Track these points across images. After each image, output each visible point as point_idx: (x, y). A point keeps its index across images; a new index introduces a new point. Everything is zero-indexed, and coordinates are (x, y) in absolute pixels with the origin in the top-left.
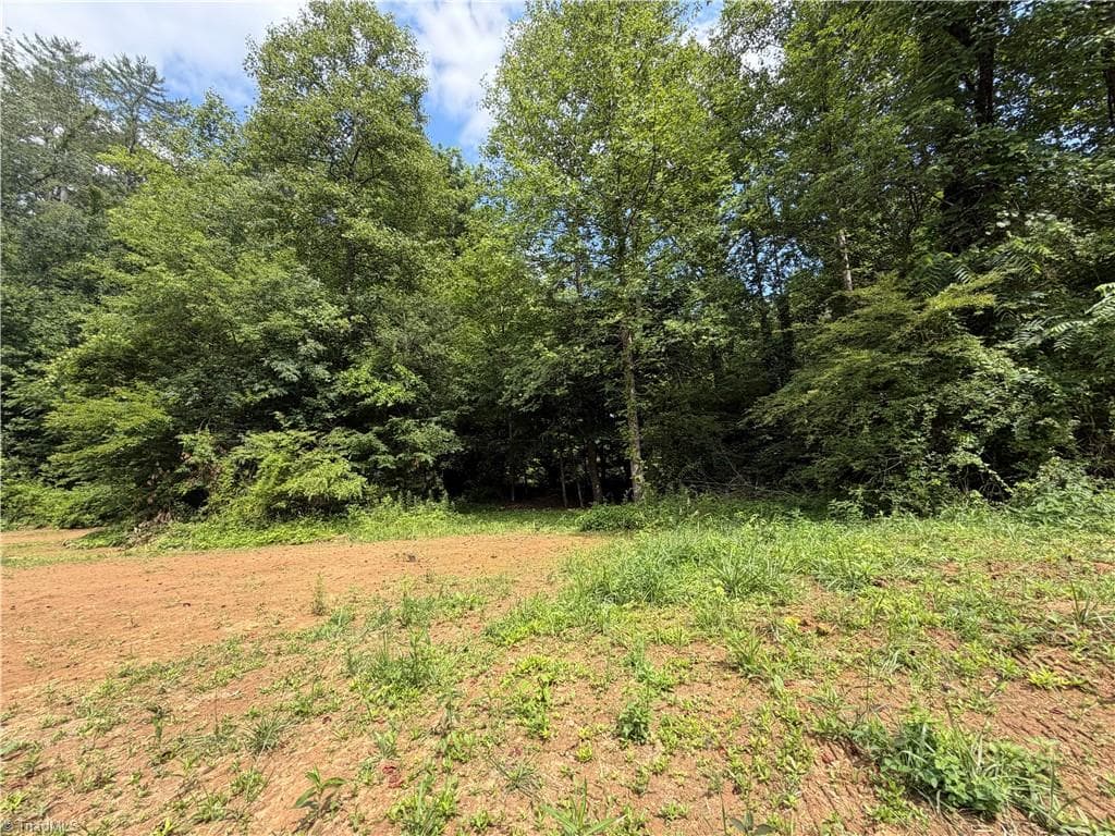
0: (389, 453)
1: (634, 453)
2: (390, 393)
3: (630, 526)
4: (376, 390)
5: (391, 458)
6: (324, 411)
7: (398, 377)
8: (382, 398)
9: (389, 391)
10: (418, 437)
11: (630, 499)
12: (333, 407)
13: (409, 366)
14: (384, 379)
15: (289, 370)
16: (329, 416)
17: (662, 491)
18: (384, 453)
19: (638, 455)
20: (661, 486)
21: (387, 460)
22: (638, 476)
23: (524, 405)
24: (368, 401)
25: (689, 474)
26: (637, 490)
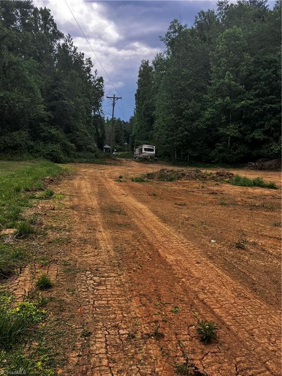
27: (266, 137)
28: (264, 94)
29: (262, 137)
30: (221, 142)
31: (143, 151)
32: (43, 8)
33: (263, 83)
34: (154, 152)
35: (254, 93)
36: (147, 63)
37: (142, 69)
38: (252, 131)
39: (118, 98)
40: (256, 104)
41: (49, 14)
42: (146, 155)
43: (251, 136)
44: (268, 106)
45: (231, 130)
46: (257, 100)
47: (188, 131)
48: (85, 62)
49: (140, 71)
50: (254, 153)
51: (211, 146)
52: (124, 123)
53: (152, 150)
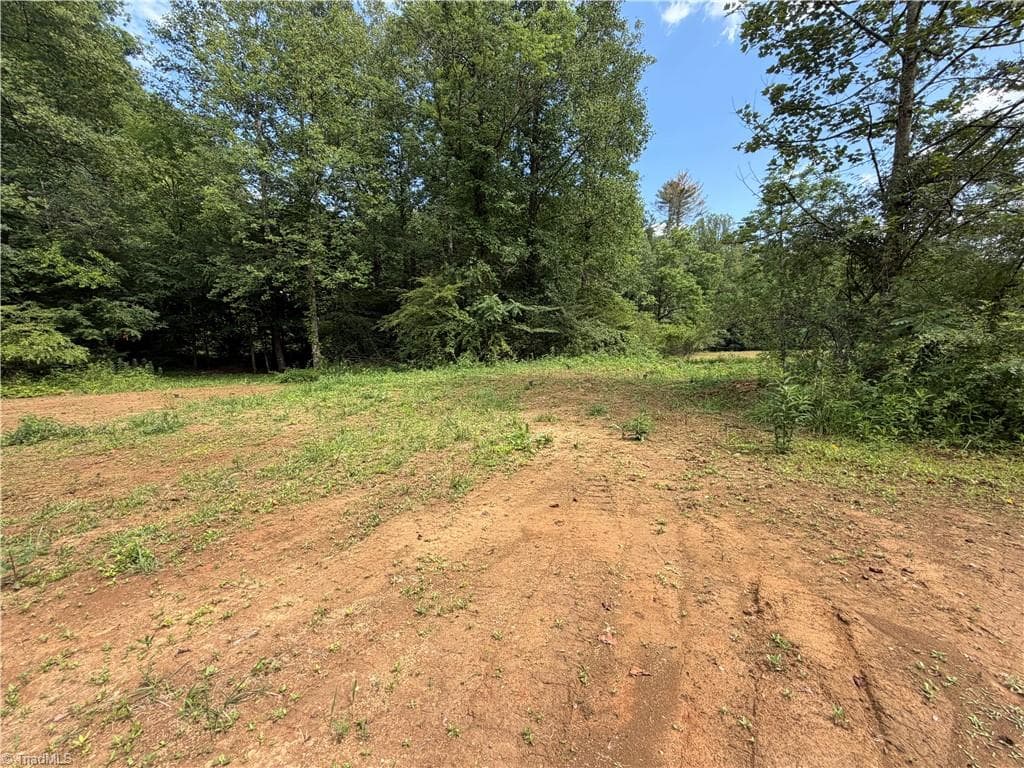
0: (94, 328)
1: (314, 339)
3: (313, 379)
4: (75, 273)
5: (97, 332)
6: (11, 286)
7: (94, 261)
8: (84, 282)
9: (91, 275)
10: (125, 316)
11: (312, 365)
12: (19, 284)
13: (105, 253)
14: (80, 262)
17: (331, 361)
18: (87, 327)
19: (317, 340)
20: (332, 358)
21: (93, 334)
22: (316, 350)
23: (234, 302)
24: (70, 282)
25: (349, 351)
26: (316, 360)
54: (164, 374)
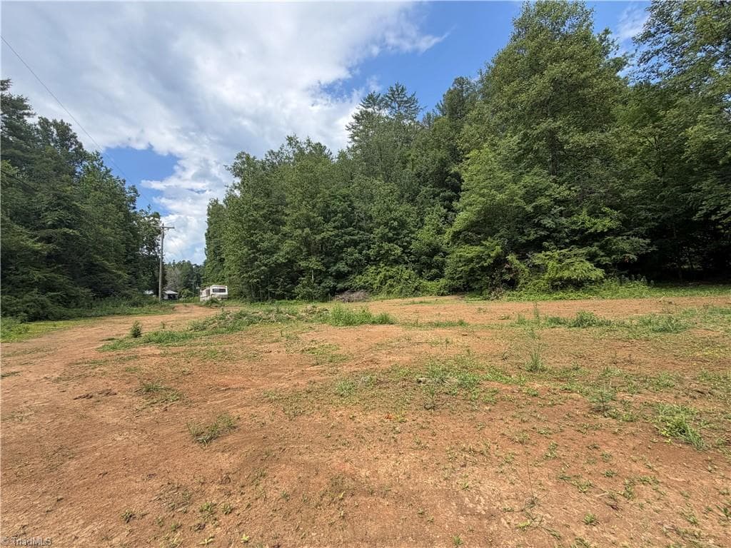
0: (605, 256)
2: (603, 224)
4: (595, 224)
5: (608, 259)
6: (565, 239)
7: (605, 214)
8: (600, 228)
10: (625, 246)
12: (568, 237)
13: (611, 207)
14: (597, 217)
15: (548, 222)
16: (567, 241)
18: (602, 256)
21: (606, 260)
24: (592, 230)
27: (350, 269)
28: (342, 226)
29: (346, 269)
30: (304, 277)
31: (211, 293)
32: (59, 121)
33: (340, 215)
34: (226, 293)
35: (333, 225)
36: (216, 201)
37: (211, 207)
38: (335, 263)
39: (168, 228)
40: (337, 235)
41: (69, 130)
42: (216, 296)
43: (335, 268)
44: (348, 238)
45: (314, 263)
46: (336, 231)
47: (266, 265)
48: (127, 190)
49: (209, 210)
50: (340, 286)
51: (294, 281)
52: (197, 266)
53: (224, 291)
54: (655, 286)
